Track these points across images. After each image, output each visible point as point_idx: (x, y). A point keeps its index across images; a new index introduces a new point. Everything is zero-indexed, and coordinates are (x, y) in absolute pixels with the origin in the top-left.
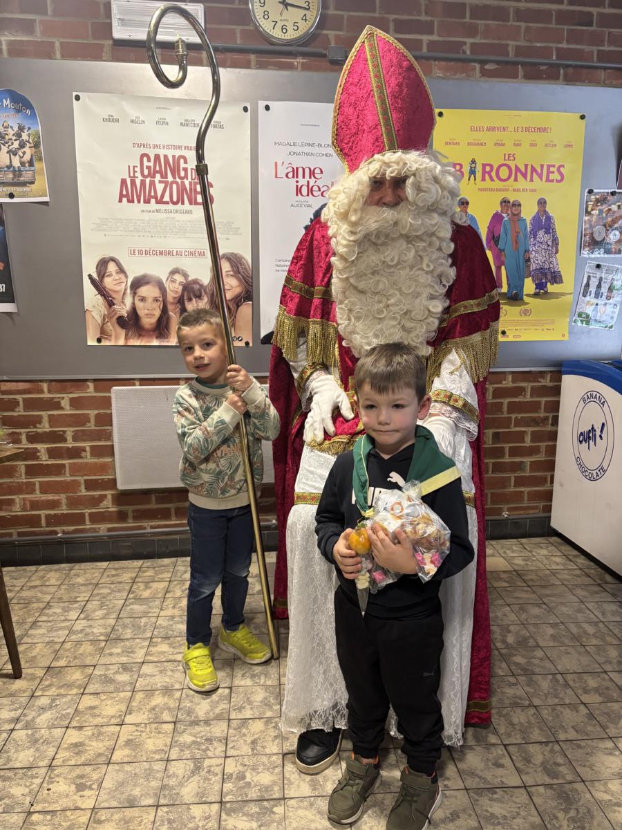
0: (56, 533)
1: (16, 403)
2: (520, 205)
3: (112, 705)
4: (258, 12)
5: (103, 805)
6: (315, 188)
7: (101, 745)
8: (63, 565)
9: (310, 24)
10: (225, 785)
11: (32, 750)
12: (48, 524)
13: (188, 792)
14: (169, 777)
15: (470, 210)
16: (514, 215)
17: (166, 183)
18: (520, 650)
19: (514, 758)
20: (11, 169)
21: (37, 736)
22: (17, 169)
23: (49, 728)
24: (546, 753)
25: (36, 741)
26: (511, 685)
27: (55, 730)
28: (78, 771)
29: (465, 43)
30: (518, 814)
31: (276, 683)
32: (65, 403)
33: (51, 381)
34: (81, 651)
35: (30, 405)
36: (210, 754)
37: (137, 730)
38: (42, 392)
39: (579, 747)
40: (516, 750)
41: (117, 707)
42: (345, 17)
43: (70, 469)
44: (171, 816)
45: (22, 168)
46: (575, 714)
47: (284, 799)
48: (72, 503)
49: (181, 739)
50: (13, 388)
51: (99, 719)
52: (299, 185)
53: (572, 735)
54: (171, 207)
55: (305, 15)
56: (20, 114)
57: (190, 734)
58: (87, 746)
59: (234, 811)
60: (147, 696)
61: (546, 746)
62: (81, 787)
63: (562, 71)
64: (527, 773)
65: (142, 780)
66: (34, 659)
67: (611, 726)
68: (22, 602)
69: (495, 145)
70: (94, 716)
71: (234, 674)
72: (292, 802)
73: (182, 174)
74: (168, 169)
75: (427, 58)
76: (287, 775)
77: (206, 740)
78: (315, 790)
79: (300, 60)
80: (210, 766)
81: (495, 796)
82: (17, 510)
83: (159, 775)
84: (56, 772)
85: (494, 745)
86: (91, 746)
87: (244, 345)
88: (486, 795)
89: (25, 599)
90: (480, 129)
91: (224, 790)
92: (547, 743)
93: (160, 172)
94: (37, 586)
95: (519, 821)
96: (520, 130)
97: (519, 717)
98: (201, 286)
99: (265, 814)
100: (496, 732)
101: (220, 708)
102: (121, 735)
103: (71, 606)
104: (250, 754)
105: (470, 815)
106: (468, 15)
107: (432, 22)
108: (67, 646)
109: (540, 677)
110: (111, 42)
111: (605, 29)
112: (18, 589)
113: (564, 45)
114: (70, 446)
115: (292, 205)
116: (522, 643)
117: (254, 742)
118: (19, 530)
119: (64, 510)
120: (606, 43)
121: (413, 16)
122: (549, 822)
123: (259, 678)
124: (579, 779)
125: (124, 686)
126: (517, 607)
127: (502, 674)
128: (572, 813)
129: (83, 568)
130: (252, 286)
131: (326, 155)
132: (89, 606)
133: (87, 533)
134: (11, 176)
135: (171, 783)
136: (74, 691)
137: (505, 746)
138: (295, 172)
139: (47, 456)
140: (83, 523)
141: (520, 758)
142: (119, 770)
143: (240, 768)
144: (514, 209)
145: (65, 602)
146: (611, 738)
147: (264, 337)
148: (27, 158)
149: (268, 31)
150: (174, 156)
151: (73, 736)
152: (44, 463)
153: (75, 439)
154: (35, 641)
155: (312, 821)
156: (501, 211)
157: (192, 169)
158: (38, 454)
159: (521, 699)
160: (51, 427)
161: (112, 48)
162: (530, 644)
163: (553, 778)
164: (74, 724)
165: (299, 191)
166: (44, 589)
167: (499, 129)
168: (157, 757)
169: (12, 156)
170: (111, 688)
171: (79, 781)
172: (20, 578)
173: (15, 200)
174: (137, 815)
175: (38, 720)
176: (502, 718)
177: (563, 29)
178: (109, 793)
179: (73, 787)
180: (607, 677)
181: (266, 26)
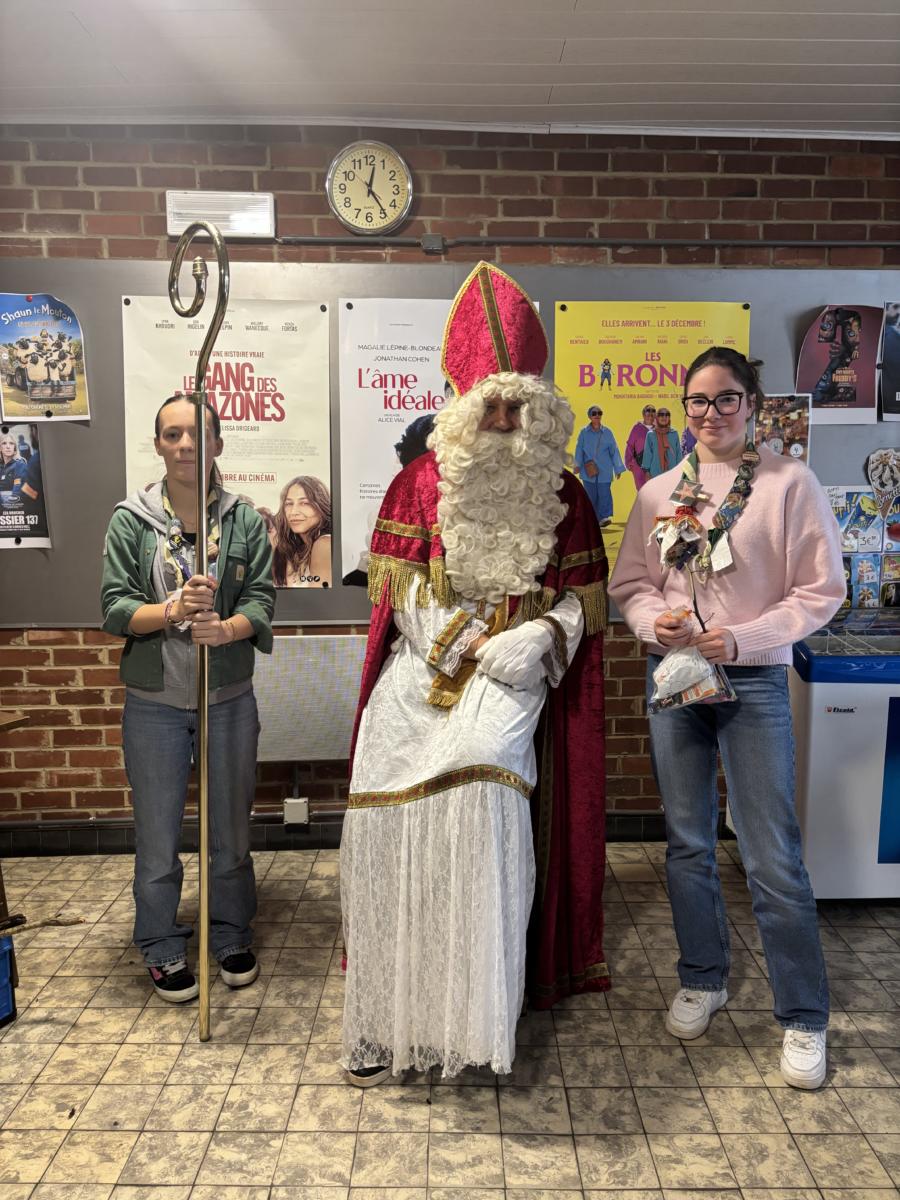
0: (89, 816)
1: (47, 656)
2: (668, 414)
3: (116, 1022)
4: (338, 199)
5: (81, 1127)
6: (408, 399)
7: (93, 1064)
8: (94, 857)
9: (399, 211)
10: (222, 1114)
11: (16, 1066)
12: (79, 805)
13: (178, 1120)
14: (161, 1102)
15: (604, 421)
16: (661, 426)
17: (228, 396)
18: (629, 980)
19: (572, 1103)
20: (49, 384)
21: (25, 1051)
22: (56, 384)
23: (40, 1043)
24: (613, 1100)
25: (23, 1056)
26: (601, 1020)
27: (46, 1046)
28: (62, 1091)
29: (592, 224)
30: (553, 1164)
31: (314, 1005)
32: (103, 657)
33: (87, 629)
34: (94, 960)
35: (61, 658)
36: (214, 1080)
37: (138, 1051)
38: (76, 642)
39: (657, 1095)
40: (578, 1094)
41: (121, 1024)
42: (444, 201)
43: (106, 736)
44: (153, 1143)
45: (62, 383)
46: (667, 1056)
47: (286, 1132)
48: (109, 779)
49: (186, 1063)
50: (43, 638)
51: (98, 1036)
52: (389, 395)
53: (654, 1080)
54: (233, 423)
55: (394, 200)
56: (60, 322)
57: (198, 1058)
58: (80, 1064)
59: (225, 1141)
60: (158, 1014)
61: (616, 1091)
62: (60, 1108)
63: (717, 252)
64: (581, 1120)
65: (130, 1104)
66: (36, 967)
67: (706, 1073)
68: (37, 899)
69: (635, 342)
70: (93, 1033)
71: (268, 993)
72: (295, 1137)
73: (247, 384)
74: (231, 380)
75: (545, 244)
76: (296, 1107)
77: (215, 1065)
78: (323, 1124)
79: (389, 251)
80: (211, 1094)
81: (533, 1143)
82: (42, 787)
83: (152, 1100)
84: (37, 1090)
85: (553, 1087)
86: (82, 1065)
87: (321, 586)
88: (523, 1142)
89: (41, 896)
90: (615, 324)
91: (221, 1119)
92: (618, 1089)
93: (221, 383)
94: (57, 882)
95: (552, 1171)
96: (665, 323)
97: (596, 1058)
98: (269, 516)
99: (259, 1146)
100: (561, 1073)
101: (240, 1031)
102: (118, 1056)
103: (93, 906)
104: (261, 1082)
105: (495, 1162)
106: (595, 191)
107: (551, 202)
108: (79, 953)
109: (640, 1013)
110: (167, 238)
111: (772, 199)
112: (37, 883)
113: (720, 221)
114: (108, 708)
115: (380, 420)
116: (635, 971)
117: (268, 1070)
118: (44, 811)
119: (98, 787)
120: (775, 216)
121: (527, 194)
122: (587, 1176)
123: (296, 999)
124: (642, 1131)
125: (135, 1001)
126: (645, 928)
127: (594, 1006)
128: (618, 1167)
129: (117, 860)
130: (331, 516)
131: (421, 359)
132: (115, 907)
133: (126, 816)
134: (48, 391)
135: (162, 1108)
136: (77, 1004)
137: (566, 1089)
138: (383, 381)
139: (80, 720)
140: (122, 804)
141: (580, 1104)
142: (107, 1092)
143: (245, 1097)
144: (661, 418)
145: (87, 901)
146: (700, 1088)
147: (347, 576)
148: (67, 371)
149: (350, 221)
150: (237, 365)
151: (65, 1054)
152: (76, 728)
153: (114, 700)
154: (43, 946)
155: (311, 1157)
156: (645, 422)
157: (259, 379)
158: (70, 718)
159: (607, 1037)
160: (85, 684)
161: (168, 245)
162: (643, 973)
163: (609, 1128)
164: (69, 1040)
165: (387, 402)
166: (67, 885)
167: (638, 323)
168: (154, 1080)
169: (51, 369)
170: (119, 1002)
171: (61, 1101)
172: (41, 871)
173: (53, 419)
174: (117, 1139)
175: (29, 1034)
176: (575, 1058)
177: (718, 202)
178: (91, 1115)
179: (53, 1107)
180: (725, 1016)
181: (348, 215)
